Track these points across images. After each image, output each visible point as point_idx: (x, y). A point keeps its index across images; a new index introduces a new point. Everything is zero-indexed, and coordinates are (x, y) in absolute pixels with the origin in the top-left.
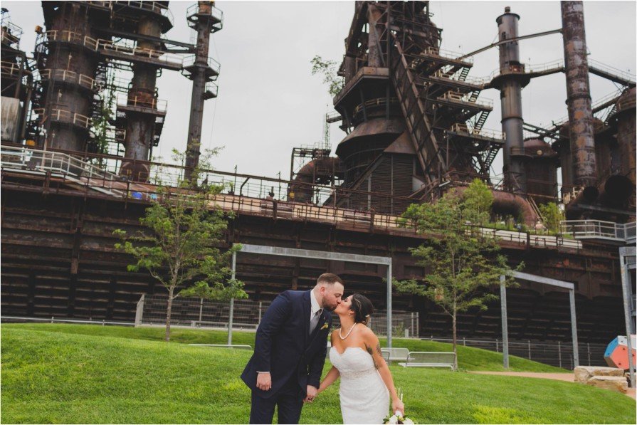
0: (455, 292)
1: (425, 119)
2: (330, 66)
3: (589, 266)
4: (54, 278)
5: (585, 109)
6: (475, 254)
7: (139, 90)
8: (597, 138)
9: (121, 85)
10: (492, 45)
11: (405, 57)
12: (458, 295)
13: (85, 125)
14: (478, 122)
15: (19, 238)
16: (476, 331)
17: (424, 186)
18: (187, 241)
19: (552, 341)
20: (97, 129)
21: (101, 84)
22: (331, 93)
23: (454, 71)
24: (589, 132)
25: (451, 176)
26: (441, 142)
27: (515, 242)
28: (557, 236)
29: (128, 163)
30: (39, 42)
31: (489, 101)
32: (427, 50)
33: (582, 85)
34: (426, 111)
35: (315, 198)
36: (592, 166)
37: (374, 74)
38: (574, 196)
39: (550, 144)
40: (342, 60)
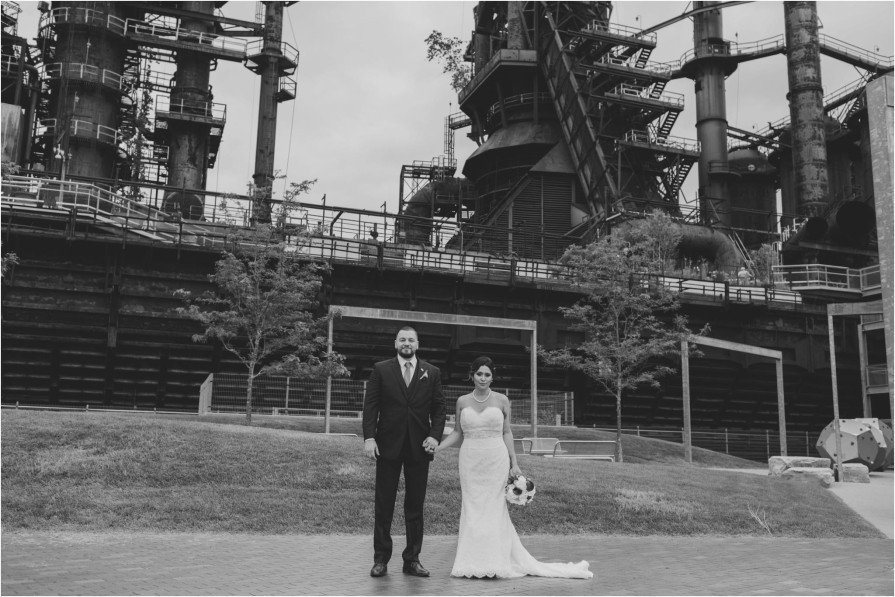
0: (620, 364)
1: (589, 123)
2: (454, 48)
3: (810, 327)
4: (85, 353)
5: (814, 107)
6: (646, 314)
7: (187, 90)
8: (831, 146)
9: (160, 82)
10: (684, 16)
11: (560, 33)
12: (623, 368)
13: (112, 140)
14: (663, 126)
15: (36, 301)
16: (656, 418)
17: (586, 219)
18: (271, 304)
19: (759, 430)
20: (129, 146)
21: (133, 81)
22: (455, 87)
23: (629, 54)
24: (820, 139)
25: (624, 204)
26: (611, 156)
27: (709, 296)
28: (766, 287)
29: (174, 193)
30: (44, 24)
31: (678, 96)
32: (591, 24)
33: (810, 73)
34: (590, 111)
35: (434, 238)
36: (823, 186)
37: (517, 59)
38: (795, 230)
39: (767, 154)
40: (470, 38)
